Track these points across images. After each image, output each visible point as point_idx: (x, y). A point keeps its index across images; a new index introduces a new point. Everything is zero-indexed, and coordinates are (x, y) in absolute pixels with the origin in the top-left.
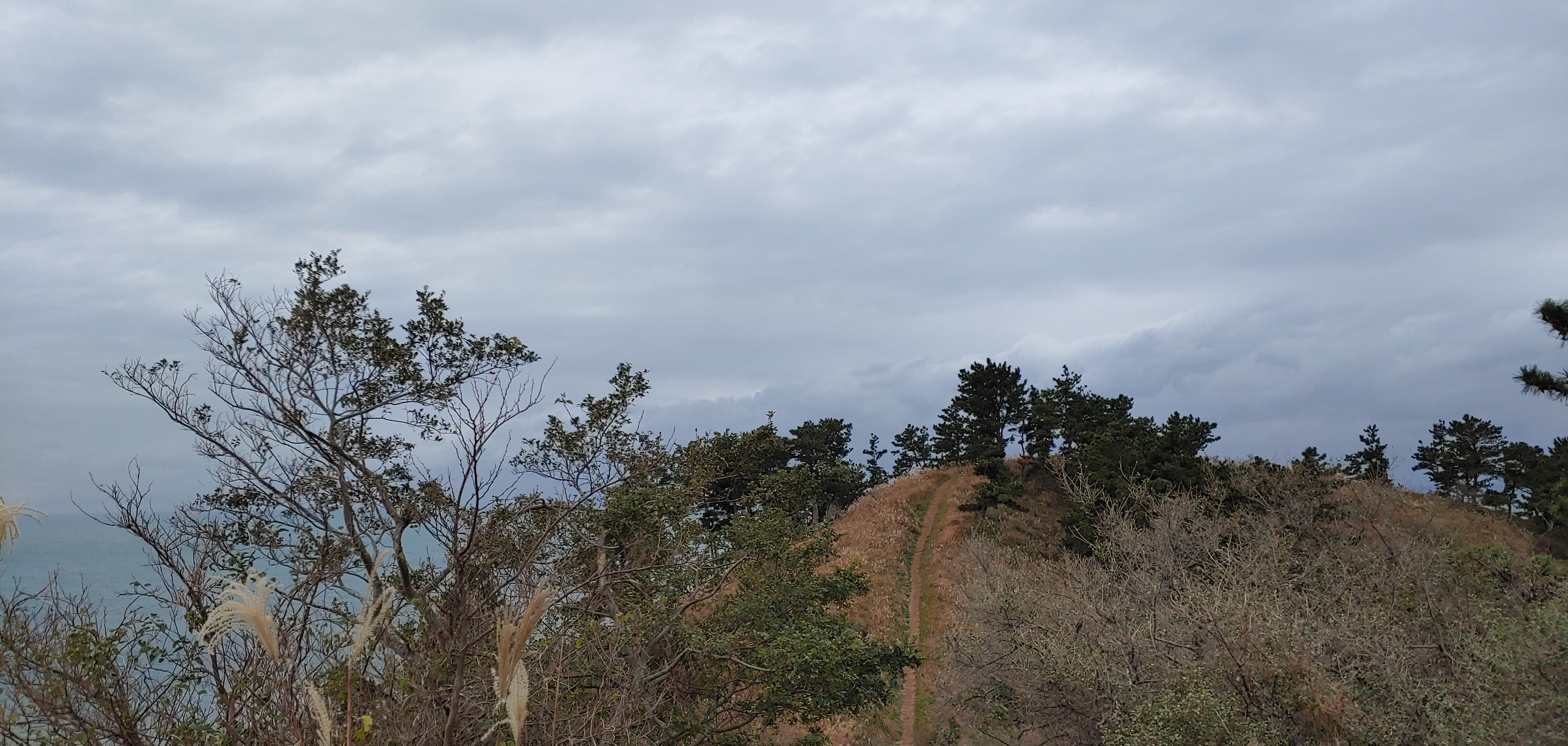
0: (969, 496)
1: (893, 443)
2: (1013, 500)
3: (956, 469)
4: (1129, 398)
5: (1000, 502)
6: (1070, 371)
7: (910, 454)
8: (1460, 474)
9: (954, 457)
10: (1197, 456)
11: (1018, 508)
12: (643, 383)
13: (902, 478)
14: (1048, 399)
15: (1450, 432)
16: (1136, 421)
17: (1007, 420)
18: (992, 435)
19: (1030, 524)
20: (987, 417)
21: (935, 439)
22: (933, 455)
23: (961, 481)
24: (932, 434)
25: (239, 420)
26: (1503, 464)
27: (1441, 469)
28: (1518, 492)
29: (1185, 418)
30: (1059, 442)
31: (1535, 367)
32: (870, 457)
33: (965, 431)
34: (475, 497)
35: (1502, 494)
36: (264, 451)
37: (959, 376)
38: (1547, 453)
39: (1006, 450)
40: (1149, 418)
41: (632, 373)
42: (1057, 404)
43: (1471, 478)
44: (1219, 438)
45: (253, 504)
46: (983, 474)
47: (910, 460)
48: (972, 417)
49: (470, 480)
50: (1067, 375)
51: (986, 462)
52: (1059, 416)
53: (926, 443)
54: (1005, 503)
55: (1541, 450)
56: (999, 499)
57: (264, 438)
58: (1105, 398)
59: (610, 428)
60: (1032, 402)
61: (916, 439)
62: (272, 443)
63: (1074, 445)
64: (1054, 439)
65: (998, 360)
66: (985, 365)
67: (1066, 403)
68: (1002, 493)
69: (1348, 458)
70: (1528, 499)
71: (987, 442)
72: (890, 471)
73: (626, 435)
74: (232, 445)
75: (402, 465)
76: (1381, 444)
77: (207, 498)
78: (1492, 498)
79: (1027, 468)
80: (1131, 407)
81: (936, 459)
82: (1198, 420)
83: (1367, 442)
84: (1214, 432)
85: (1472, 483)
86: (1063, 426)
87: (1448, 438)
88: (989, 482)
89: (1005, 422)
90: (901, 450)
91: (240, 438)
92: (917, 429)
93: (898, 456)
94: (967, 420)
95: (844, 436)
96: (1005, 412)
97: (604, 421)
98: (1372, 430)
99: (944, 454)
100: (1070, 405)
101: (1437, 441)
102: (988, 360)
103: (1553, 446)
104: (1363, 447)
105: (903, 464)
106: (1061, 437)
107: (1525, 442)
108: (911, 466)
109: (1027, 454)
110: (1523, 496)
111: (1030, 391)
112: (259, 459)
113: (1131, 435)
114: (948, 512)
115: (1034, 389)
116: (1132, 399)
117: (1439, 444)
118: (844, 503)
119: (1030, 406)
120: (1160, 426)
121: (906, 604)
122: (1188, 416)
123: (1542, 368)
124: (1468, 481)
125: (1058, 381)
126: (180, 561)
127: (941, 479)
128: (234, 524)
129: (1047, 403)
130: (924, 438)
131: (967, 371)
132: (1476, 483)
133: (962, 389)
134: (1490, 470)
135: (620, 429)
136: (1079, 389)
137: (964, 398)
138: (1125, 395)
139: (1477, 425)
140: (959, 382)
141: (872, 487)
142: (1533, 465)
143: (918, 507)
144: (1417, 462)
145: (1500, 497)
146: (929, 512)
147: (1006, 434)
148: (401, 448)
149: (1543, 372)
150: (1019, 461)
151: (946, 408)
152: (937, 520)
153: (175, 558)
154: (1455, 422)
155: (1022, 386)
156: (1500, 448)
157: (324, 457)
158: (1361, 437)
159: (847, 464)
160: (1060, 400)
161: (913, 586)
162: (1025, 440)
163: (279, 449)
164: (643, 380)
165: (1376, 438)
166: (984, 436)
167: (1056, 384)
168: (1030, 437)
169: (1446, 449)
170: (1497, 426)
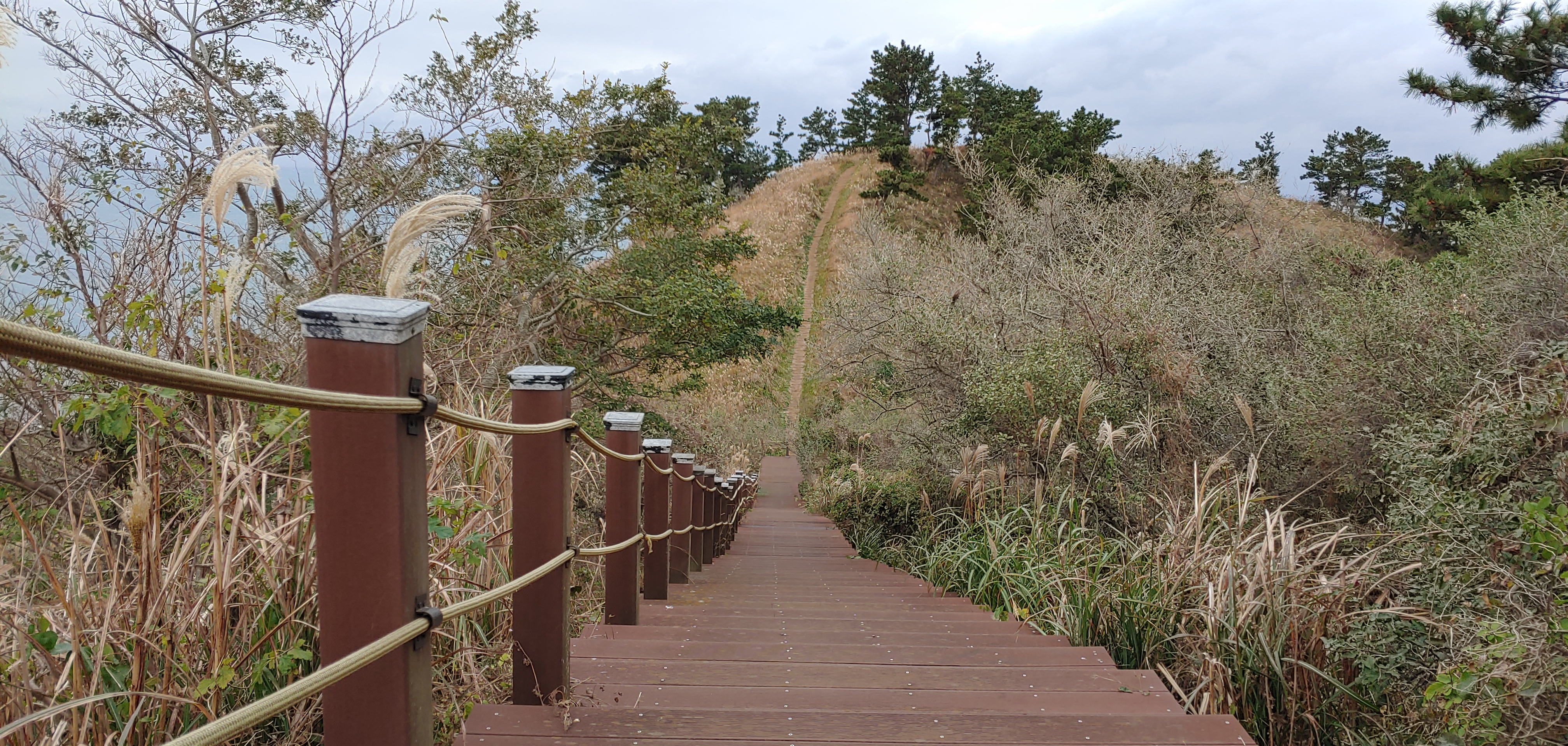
0: (872, 183)
1: (801, 126)
2: (914, 189)
3: (861, 155)
4: (1039, 90)
5: (901, 191)
6: (983, 59)
7: (817, 138)
8: (1343, 185)
9: (860, 142)
10: (1097, 152)
11: (918, 197)
12: (532, 24)
13: (807, 162)
14: (958, 87)
15: (1342, 144)
16: (1042, 114)
17: (915, 106)
18: (900, 122)
19: (928, 213)
20: (896, 102)
21: (842, 123)
22: (840, 141)
23: (865, 168)
24: (841, 118)
25: (90, 29)
26: (1384, 177)
27: (1326, 179)
28: (1393, 205)
29: (1090, 113)
30: (965, 132)
31: (1421, 70)
32: (776, 140)
33: (873, 117)
34: (344, 115)
35: (1378, 206)
36: (121, 65)
37: (872, 57)
38: (1427, 169)
39: (912, 138)
40: (1056, 112)
41: (520, 12)
42: (967, 93)
43: (1353, 189)
44: (1120, 136)
45: (115, 125)
46: (887, 161)
47: (816, 144)
48: (882, 103)
49: (339, 95)
50: (980, 62)
51: (892, 149)
52: (967, 106)
53: (833, 127)
54: (906, 192)
55: (1422, 166)
56: (901, 187)
57: (120, 53)
58: (1015, 89)
59: (496, 69)
60: (943, 89)
61: (823, 123)
62: (130, 58)
63: (979, 136)
64: (961, 129)
65: (912, 44)
66: (899, 47)
67: (977, 92)
68: (905, 181)
69: (1242, 163)
70: (1401, 212)
71: (894, 130)
72: (796, 155)
73: (512, 78)
74: (85, 57)
75: (274, 92)
76: (1274, 152)
77: (63, 115)
78: (1370, 209)
79: (931, 157)
80: (1039, 100)
81: (843, 145)
82: (1102, 116)
83: (1262, 149)
84: (1116, 130)
85: (1352, 194)
86: (970, 116)
87: (1339, 149)
88: (891, 169)
89: (914, 108)
90: (808, 133)
91: (92, 49)
92: (826, 112)
93: (805, 140)
94: (876, 105)
95: (751, 116)
96: (914, 98)
97: (489, 62)
98: (1269, 138)
99: (851, 140)
100: (980, 94)
101: (1328, 151)
102: (903, 43)
103: (1433, 163)
104: (1257, 153)
105: (810, 147)
106: (967, 127)
107: (1409, 157)
108: (816, 151)
109: (932, 143)
110: (1397, 209)
111: (942, 77)
112: (116, 74)
113: (1035, 128)
114: (851, 198)
115: (945, 75)
116: (1041, 92)
117: (1330, 154)
118: (748, 187)
119: (940, 94)
120: (1065, 120)
121: (801, 286)
122: (1093, 112)
123: (1427, 73)
124: (1349, 193)
125: (970, 69)
126: (35, 172)
127: (847, 165)
128: (95, 145)
129: (957, 92)
130: (831, 123)
131: (880, 52)
132: (1356, 194)
133: (874, 72)
134: (1370, 182)
135: (507, 71)
136: (990, 78)
137: (875, 82)
138: (1035, 87)
139: (1366, 138)
140: (872, 64)
141: (777, 170)
142: (1411, 179)
143: (821, 193)
144: (1305, 171)
145: (1376, 209)
146: (830, 198)
147: (914, 121)
148: (271, 73)
149: (1428, 75)
150: (924, 150)
151: (857, 91)
152: (838, 206)
153: (30, 170)
154: (1348, 134)
155: (934, 72)
156: (1384, 161)
157: (187, 75)
158: (1257, 144)
159: (752, 145)
160: (970, 89)
161: (809, 269)
162: (931, 128)
163: (137, 64)
164: (531, 21)
165: (1271, 145)
166: (892, 123)
167: (968, 72)
168: (937, 126)
169: (1335, 160)
170: (1385, 140)
